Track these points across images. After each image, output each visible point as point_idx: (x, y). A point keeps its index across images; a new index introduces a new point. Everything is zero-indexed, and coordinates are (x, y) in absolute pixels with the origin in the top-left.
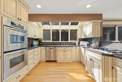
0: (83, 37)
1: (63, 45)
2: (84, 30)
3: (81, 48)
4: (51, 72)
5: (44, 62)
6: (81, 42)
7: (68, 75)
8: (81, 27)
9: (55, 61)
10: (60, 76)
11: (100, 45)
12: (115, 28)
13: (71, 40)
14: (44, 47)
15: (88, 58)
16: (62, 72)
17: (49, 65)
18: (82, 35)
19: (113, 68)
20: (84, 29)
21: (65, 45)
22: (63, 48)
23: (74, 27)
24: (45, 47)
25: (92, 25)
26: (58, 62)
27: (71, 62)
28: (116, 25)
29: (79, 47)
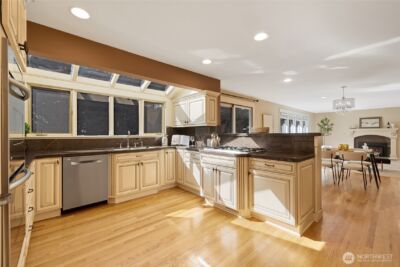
0: (179, 124)
1: (124, 146)
2: (182, 106)
3: (179, 151)
4: (115, 231)
5: (57, 217)
6: (175, 138)
7: (169, 220)
8: (172, 99)
9: (104, 203)
10: (150, 229)
11: (222, 142)
12: (231, 109)
13: (145, 131)
14: (55, 160)
15: (205, 169)
16: (149, 219)
17: (89, 219)
18: (177, 119)
19: (249, 173)
20: (183, 104)
21: (132, 145)
22: (132, 156)
23: (155, 96)
24: (59, 159)
25: (204, 98)
26: (117, 201)
27: (155, 192)
28: (233, 105)
29: (173, 150)
